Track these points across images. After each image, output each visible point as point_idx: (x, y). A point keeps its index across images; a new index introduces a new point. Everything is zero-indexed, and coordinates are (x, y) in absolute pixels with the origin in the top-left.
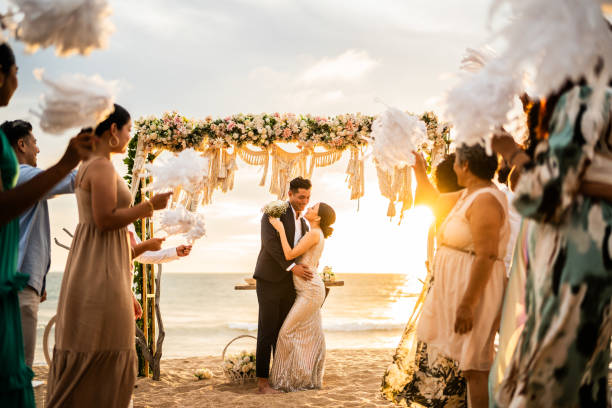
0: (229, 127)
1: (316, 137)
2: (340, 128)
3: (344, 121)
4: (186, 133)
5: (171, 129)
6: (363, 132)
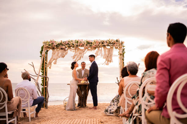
0: (67, 43)
1: (89, 45)
2: (95, 43)
3: (96, 41)
4: (55, 45)
5: (52, 44)
6: (100, 44)
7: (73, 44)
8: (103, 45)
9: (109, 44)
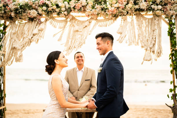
0: (41, 3)
5: (5, 6)
6: (130, 5)
7: (57, 6)
8: (137, 7)
9: (153, 6)
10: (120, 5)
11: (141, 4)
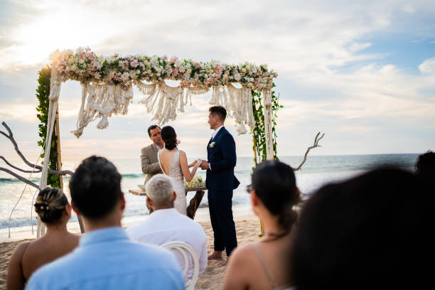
0: (133, 65)
1: (197, 76)
2: (212, 71)
5: (86, 63)
6: (226, 75)
7: (153, 70)
10: (217, 75)
11: (235, 76)
